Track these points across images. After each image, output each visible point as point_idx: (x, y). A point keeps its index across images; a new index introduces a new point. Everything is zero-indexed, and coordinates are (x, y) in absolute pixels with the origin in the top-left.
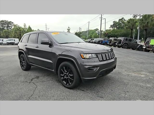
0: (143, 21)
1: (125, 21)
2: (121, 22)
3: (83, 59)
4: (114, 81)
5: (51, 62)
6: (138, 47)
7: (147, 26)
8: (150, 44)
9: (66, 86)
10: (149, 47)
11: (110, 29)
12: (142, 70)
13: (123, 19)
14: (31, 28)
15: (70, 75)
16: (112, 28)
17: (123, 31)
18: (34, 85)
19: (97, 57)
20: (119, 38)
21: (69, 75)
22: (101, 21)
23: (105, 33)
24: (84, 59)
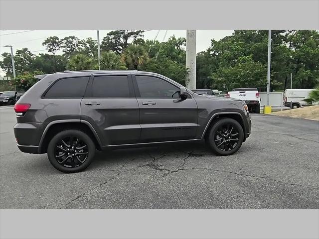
3: (247, 111)
13: (27, 52)
21: (230, 136)
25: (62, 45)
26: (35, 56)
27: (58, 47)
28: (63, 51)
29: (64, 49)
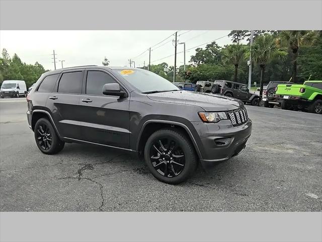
0: (257, 49)
1: (218, 49)
2: (210, 51)
3: (205, 123)
4: (247, 163)
5: (127, 131)
6: (250, 99)
7: (264, 59)
8: (277, 93)
9: (166, 179)
10: (273, 99)
11: (191, 63)
12: (284, 141)
13: (215, 45)
14: (19, 59)
15: (174, 156)
16: (193, 63)
17: (220, 69)
18: (92, 183)
19: (229, 118)
20: (215, 83)
21: (172, 157)
22: (176, 47)
23: (186, 73)
24: (208, 122)
25: (247, 34)
26: (221, 49)
27: (243, 37)
28: (247, 40)
29: (249, 37)
